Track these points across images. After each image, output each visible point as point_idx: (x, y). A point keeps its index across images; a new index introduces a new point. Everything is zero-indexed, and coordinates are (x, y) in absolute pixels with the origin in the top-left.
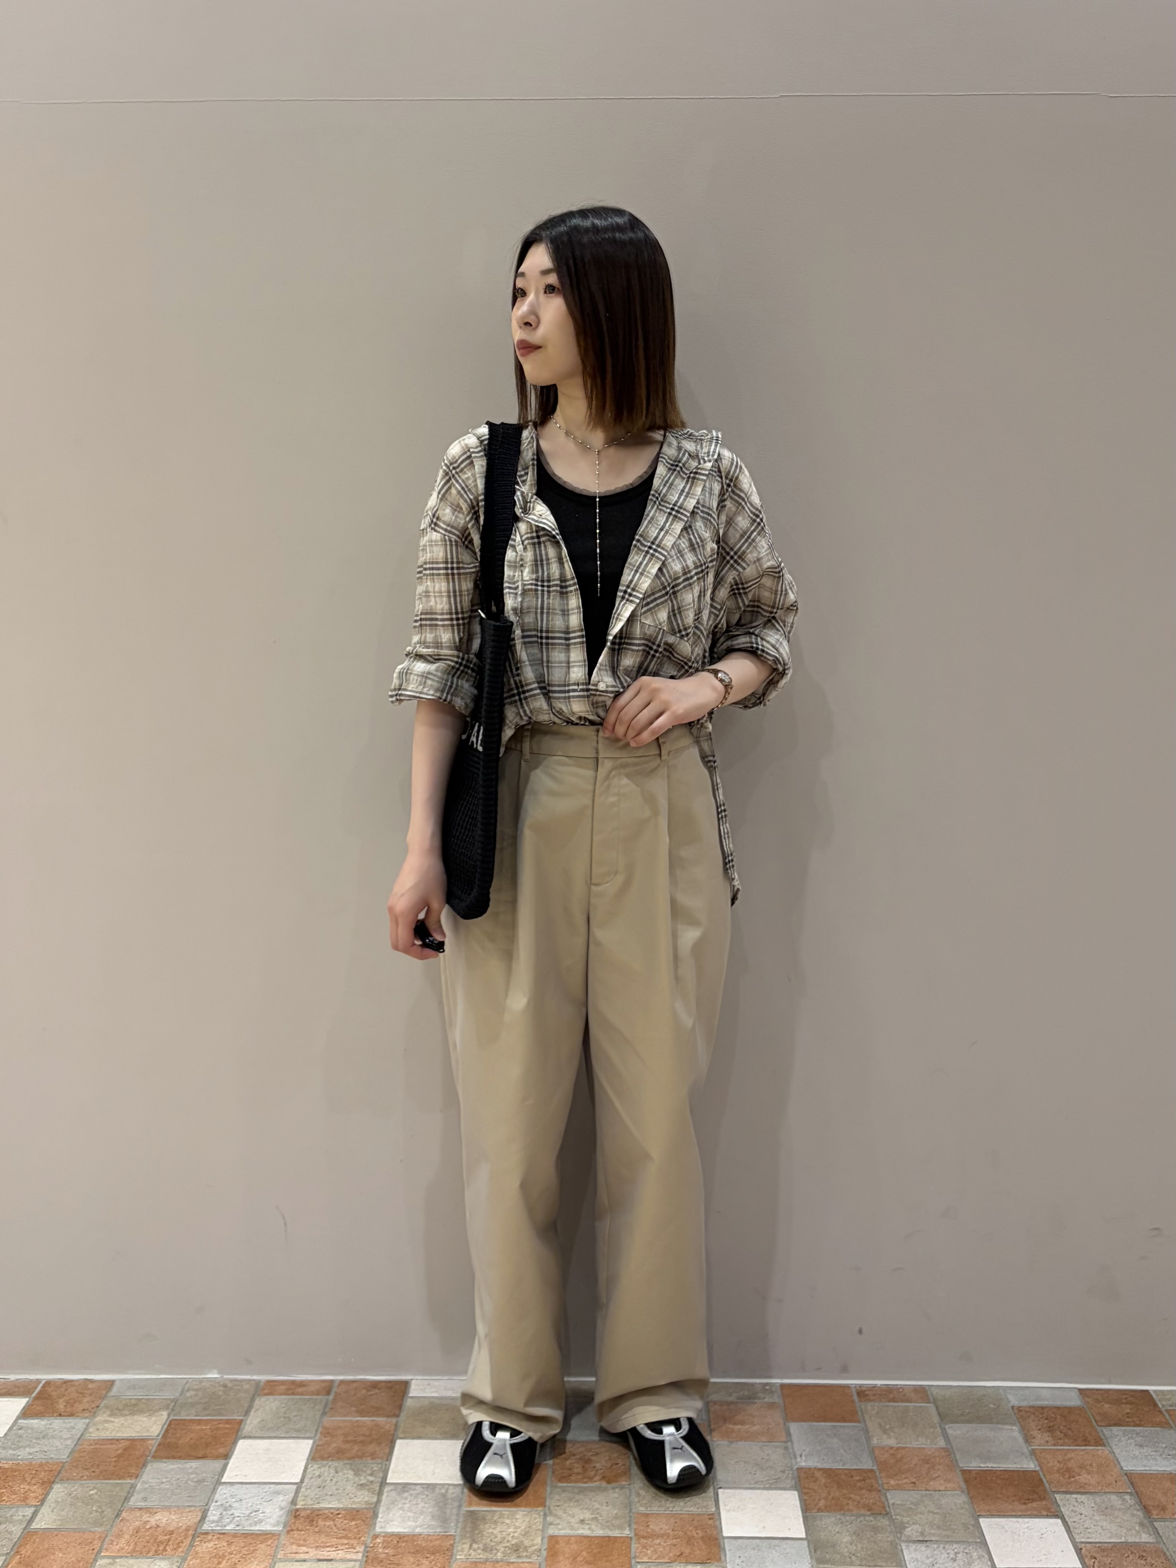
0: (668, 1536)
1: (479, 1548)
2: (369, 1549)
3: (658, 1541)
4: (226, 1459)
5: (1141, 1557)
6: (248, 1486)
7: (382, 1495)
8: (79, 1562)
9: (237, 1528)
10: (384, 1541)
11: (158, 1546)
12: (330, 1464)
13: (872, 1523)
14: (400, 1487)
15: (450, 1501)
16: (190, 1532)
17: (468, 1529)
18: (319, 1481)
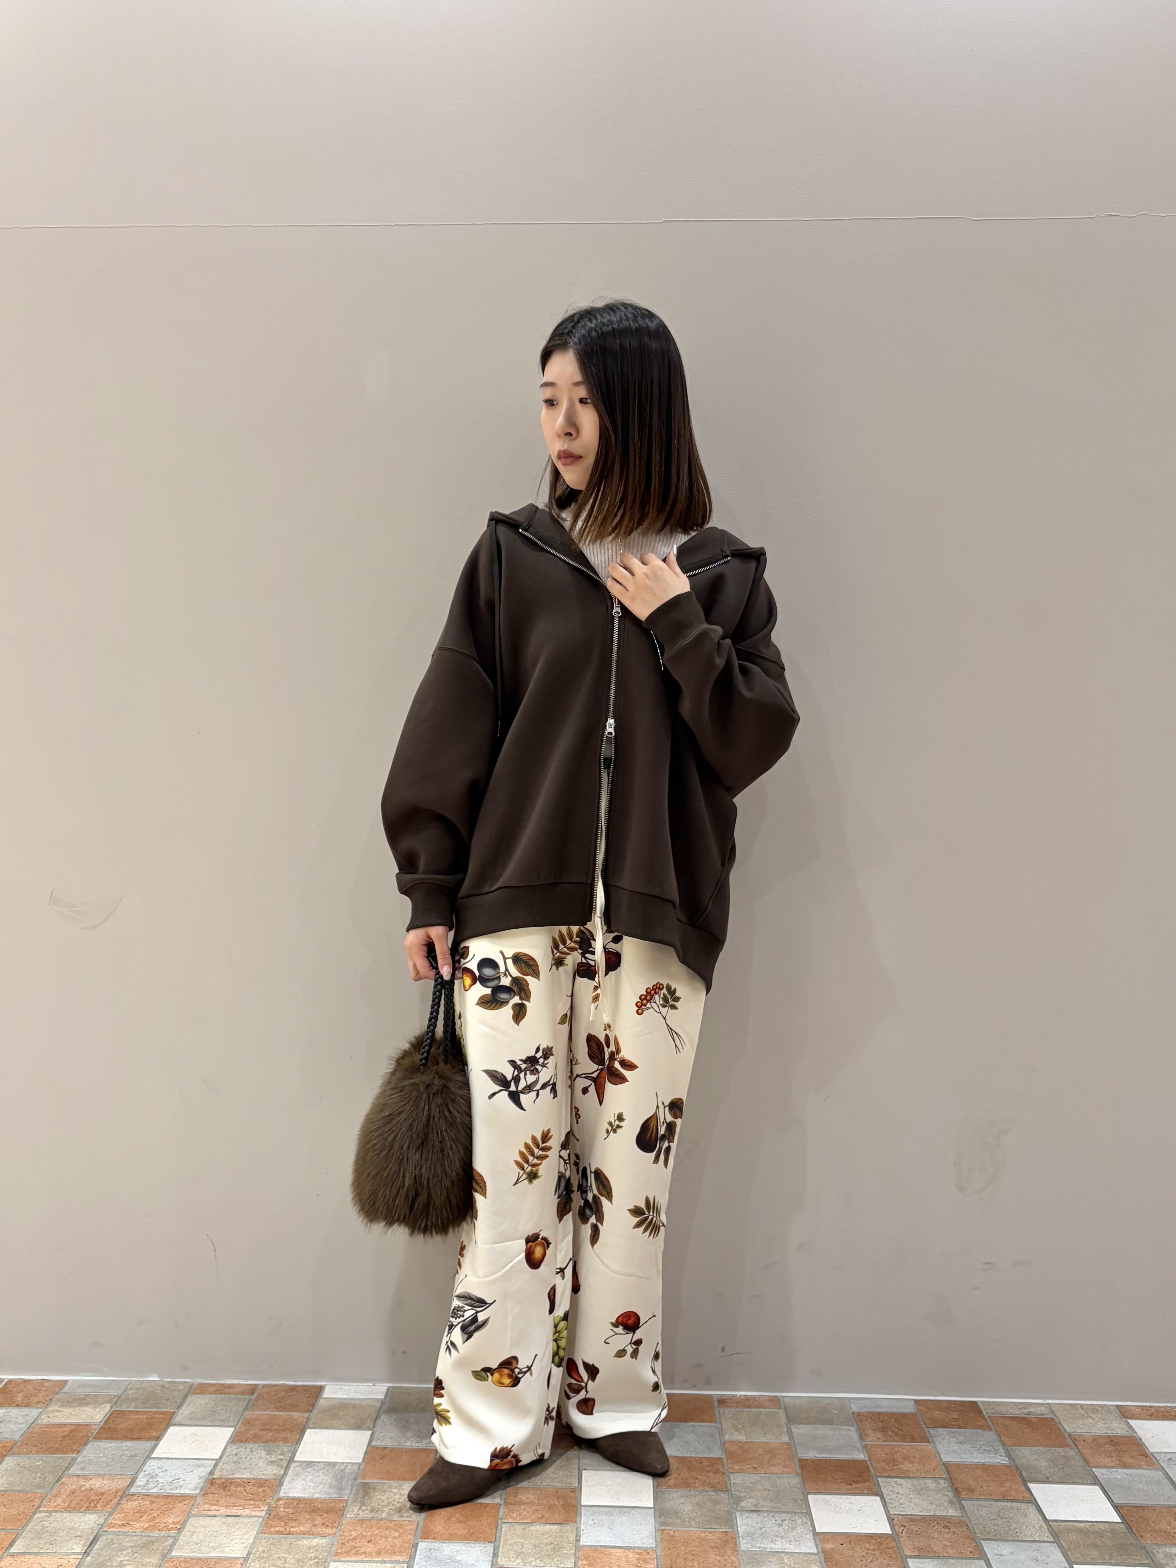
0: (533, 1504)
1: (367, 1510)
2: (272, 1508)
3: (523, 1507)
4: (157, 1440)
5: (946, 1527)
6: (174, 1460)
7: (289, 1469)
8: (19, 1515)
9: (160, 1491)
10: (286, 1503)
11: (90, 1503)
12: (247, 1445)
13: (713, 1497)
14: (306, 1464)
15: (346, 1475)
16: (119, 1493)
17: (359, 1496)
18: (235, 1458)
